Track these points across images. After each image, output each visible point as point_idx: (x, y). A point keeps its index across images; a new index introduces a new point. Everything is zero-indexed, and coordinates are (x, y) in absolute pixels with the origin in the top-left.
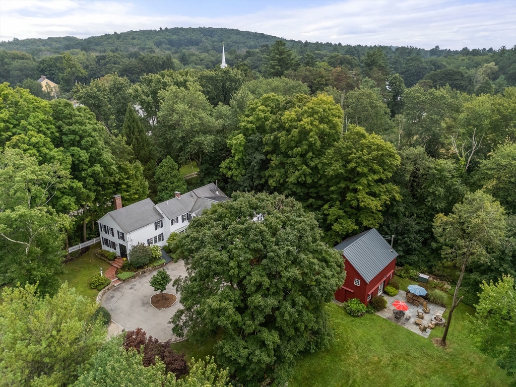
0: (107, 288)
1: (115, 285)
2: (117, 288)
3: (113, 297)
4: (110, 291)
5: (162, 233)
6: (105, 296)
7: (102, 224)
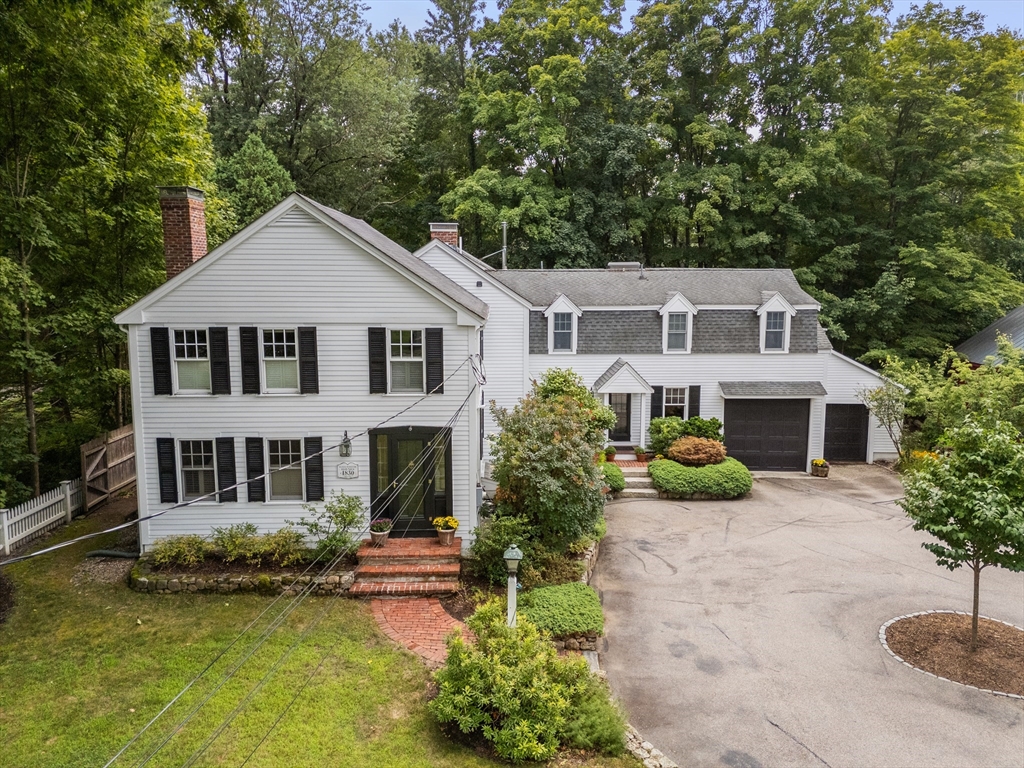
7: (179, 327)
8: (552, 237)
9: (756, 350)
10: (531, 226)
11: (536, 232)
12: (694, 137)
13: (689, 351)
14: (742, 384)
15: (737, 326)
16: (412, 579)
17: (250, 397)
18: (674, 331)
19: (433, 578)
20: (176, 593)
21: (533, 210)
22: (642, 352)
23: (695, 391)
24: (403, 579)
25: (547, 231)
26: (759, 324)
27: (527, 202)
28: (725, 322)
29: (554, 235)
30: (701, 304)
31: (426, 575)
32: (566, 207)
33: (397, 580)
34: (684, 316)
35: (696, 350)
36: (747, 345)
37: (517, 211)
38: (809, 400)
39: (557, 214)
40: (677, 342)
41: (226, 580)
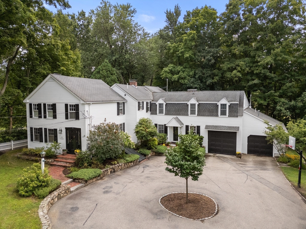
0: (56, 193)
1: (72, 189)
2: (77, 195)
3: (75, 209)
4: (63, 200)
5: (124, 124)
6: (55, 210)
7: (34, 103)
8: (188, 83)
9: (217, 116)
10: (182, 80)
11: (183, 82)
12: (232, 50)
13: (196, 115)
14: (213, 126)
15: (212, 108)
16: (64, 163)
17: (45, 119)
18: (192, 109)
19: (68, 163)
20: (22, 159)
21: (182, 76)
22: (183, 115)
23: (198, 127)
24: (62, 163)
25: (186, 81)
26: (218, 108)
27: (181, 73)
28: (208, 107)
29: (188, 82)
30: (200, 101)
31: (67, 162)
32: (193, 74)
33: (61, 163)
34: (195, 105)
35: (198, 115)
36: (214, 114)
37: (178, 76)
38: (236, 132)
39: (190, 76)
40: (193, 112)
41: (30, 158)
